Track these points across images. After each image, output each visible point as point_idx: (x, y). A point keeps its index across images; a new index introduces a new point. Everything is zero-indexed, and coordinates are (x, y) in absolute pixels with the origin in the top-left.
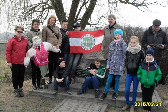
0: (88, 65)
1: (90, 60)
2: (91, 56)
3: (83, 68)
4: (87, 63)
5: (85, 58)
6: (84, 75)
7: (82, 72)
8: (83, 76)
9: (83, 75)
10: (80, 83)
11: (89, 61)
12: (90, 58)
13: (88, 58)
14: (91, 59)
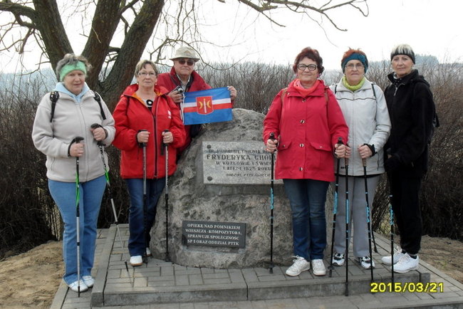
0: (226, 205)
1: (231, 186)
2: (232, 175)
3: (208, 218)
4: (220, 199)
5: (213, 182)
6: (218, 240)
7: (207, 229)
8: (215, 242)
9: (215, 239)
10: (205, 267)
11: (228, 191)
12: (231, 182)
13: (225, 183)
14: (236, 183)
